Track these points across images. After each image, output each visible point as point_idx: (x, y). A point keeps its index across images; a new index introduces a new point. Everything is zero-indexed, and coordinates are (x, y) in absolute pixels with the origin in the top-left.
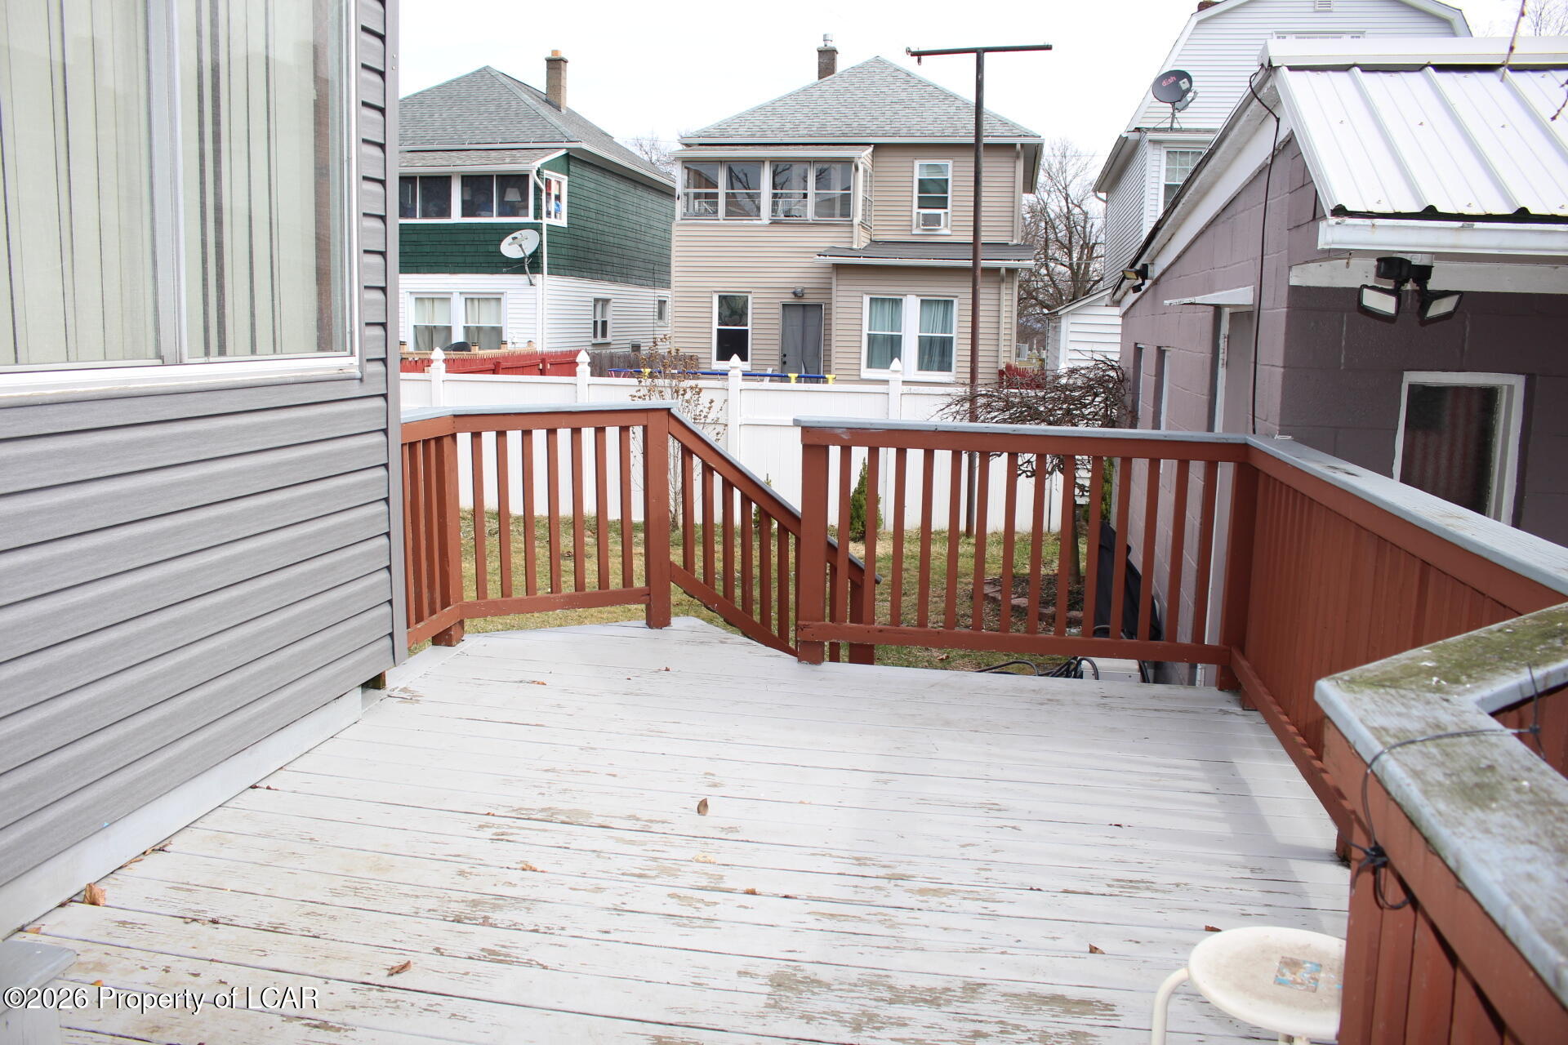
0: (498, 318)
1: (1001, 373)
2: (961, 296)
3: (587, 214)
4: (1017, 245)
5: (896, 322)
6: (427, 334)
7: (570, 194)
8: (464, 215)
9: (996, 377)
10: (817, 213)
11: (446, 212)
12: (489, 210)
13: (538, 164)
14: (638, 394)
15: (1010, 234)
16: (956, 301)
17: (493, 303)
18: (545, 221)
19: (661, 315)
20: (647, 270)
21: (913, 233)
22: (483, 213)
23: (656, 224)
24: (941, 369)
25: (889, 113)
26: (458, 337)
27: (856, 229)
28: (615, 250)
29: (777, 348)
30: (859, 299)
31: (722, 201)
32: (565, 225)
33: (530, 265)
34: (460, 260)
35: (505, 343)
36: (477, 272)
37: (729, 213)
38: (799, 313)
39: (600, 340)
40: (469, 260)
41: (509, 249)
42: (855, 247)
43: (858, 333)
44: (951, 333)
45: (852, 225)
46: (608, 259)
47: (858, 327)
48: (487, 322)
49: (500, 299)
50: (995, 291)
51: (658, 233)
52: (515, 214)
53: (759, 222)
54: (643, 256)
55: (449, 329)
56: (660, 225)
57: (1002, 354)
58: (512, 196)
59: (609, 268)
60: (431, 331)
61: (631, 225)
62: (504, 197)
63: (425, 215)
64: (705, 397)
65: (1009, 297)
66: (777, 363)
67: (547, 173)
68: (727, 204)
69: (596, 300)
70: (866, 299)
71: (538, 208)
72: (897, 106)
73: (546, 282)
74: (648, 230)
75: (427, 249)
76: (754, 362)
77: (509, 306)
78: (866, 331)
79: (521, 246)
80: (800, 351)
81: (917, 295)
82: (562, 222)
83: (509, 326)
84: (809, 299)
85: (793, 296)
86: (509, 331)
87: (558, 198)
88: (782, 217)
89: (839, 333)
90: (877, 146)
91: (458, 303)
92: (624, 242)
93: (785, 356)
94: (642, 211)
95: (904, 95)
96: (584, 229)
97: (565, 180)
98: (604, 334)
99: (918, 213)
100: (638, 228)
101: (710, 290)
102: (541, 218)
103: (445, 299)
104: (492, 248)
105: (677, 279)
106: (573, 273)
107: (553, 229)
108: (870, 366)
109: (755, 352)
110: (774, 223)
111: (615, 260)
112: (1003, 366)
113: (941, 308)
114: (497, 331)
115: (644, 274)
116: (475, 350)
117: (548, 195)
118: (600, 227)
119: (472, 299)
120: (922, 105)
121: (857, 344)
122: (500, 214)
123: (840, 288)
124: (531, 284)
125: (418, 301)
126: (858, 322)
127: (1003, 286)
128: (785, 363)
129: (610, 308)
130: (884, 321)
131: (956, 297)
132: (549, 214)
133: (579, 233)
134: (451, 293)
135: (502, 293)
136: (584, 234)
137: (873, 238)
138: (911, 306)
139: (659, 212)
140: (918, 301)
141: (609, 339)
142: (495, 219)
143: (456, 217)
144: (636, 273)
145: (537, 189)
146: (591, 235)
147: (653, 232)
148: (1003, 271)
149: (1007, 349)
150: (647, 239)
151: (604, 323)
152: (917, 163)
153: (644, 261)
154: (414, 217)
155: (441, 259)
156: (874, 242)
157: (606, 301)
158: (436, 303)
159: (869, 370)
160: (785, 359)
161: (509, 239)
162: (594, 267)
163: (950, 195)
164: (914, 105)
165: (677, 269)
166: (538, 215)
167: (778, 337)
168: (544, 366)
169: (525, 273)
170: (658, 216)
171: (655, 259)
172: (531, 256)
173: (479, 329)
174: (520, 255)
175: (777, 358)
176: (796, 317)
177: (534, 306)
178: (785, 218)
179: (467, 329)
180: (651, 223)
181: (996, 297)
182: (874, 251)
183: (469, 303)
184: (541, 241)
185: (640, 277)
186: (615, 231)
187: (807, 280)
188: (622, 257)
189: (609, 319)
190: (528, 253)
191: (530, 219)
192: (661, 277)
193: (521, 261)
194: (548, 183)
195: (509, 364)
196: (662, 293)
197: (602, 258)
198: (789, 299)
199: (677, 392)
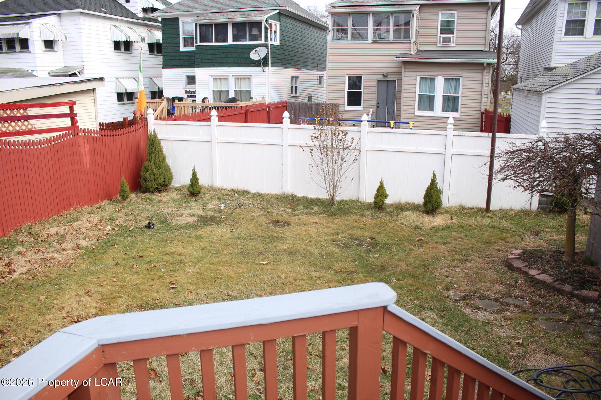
0: (250, 87)
1: (482, 113)
2: (464, 76)
3: (288, 39)
4: (487, 51)
5: (432, 88)
6: (218, 94)
8: (234, 41)
9: (480, 115)
10: (394, 38)
11: (226, 40)
12: (244, 38)
13: (266, 17)
14: (314, 135)
15: (484, 46)
16: (461, 79)
17: (247, 80)
18: (270, 43)
19: (320, 83)
20: (315, 63)
21: (438, 46)
22: (242, 40)
23: (318, 43)
24: (453, 111)
26: (232, 95)
27: (413, 45)
28: (301, 55)
29: (375, 100)
30: (415, 78)
31: (350, 32)
32: (279, 44)
33: (264, 62)
34: (232, 61)
35: (252, 98)
36: (240, 66)
37: (354, 37)
38: (385, 84)
39: (294, 95)
40: (236, 61)
41: (254, 56)
42: (412, 53)
43: (414, 94)
44: (458, 94)
45: (411, 43)
46: (298, 59)
47: (414, 91)
48: (244, 88)
49: (250, 78)
50: (481, 74)
51: (320, 47)
52: (256, 40)
53: (367, 42)
54: (313, 57)
55: (228, 92)
56: (320, 43)
57: (483, 104)
58: (255, 31)
59: (298, 63)
60: (220, 92)
61: (308, 44)
62: (251, 32)
63: (217, 41)
64: (349, 137)
65: (487, 77)
66: (375, 107)
67: (270, 21)
68: (352, 33)
69: (293, 77)
70: (418, 78)
73: (271, 71)
74: (315, 46)
75: (218, 56)
76: (364, 106)
77: (254, 81)
78: (418, 93)
79: (259, 54)
80: (385, 102)
81: (443, 76)
82: (277, 43)
83: (254, 90)
84: (390, 78)
85: (382, 76)
86: (254, 92)
88: (378, 39)
89: (405, 94)
90: (421, 5)
91: (232, 80)
92: (304, 51)
93: (378, 103)
94: (313, 37)
96: (287, 46)
98: (296, 92)
99: (440, 37)
100: (311, 45)
101: (344, 73)
102: (268, 41)
103: (226, 78)
104: (246, 55)
105: (329, 69)
106: (282, 65)
107: (274, 46)
108: (419, 109)
109: (364, 102)
110: (374, 42)
111: (301, 59)
112: (483, 110)
113: (454, 82)
114: (249, 92)
115: (313, 65)
116: (238, 102)
118: (294, 45)
119: (238, 78)
121: (413, 99)
122: (250, 40)
123: (406, 73)
124: (264, 71)
125: (215, 80)
126: (414, 89)
127: (485, 72)
128: (378, 107)
129: (299, 81)
130: (426, 87)
131: (462, 77)
132: (271, 39)
133: (285, 47)
134: (229, 76)
135: (251, 76)
136: (287, 48)
137: (419, 48)
138: (440, 81)
139: (320, 38)
140: (443, 79)
141: (298, 94)
142: (247, 42)
143: (230, 41)
144: (310, 64)
146: (290, 49)
147: (317, 46)
148: (485, 64)
149: (486, 102)
150: (315, 49)
151: (296, 87)
152: (440, 13)
153: (314, 59)
154: (212, 42)
155: (224, 61)
156: (419, 51)
157: (297, 78)
158: (223, 80)
159: (419, 111)
160: (379, 105)
161: (253, 51)
162: (292, 63)
163: (455, 28)
165: (330, 64)
166: (266, 40)
167: (376, 95)
168: (269, 109)
169: (261, 66)
170: (319, 39)
171: (318, 58)
172: (263, 59)
173: (241, 91)
174: (259, 58)
175: (375, 104)
176: (384, 86)
177: (265, 81)
178: (380, 39)
179: (236, 92)
180: (316, 42)
181: (481, 77)
182: (421, 55)
183: (236, 80)
184: (268, 52)
185: (311, 66)
186: (301, 46)
187: (390, 69)
188: (303, 58)
189: (298, 85)
190: (262, 58)
191: (263, 42)
192: (321, 66)
193: (259, 61)
195: (253, 110)
196: (321, 73)
197: (295, 58)
198: (380, 77)
199: (335, 134)
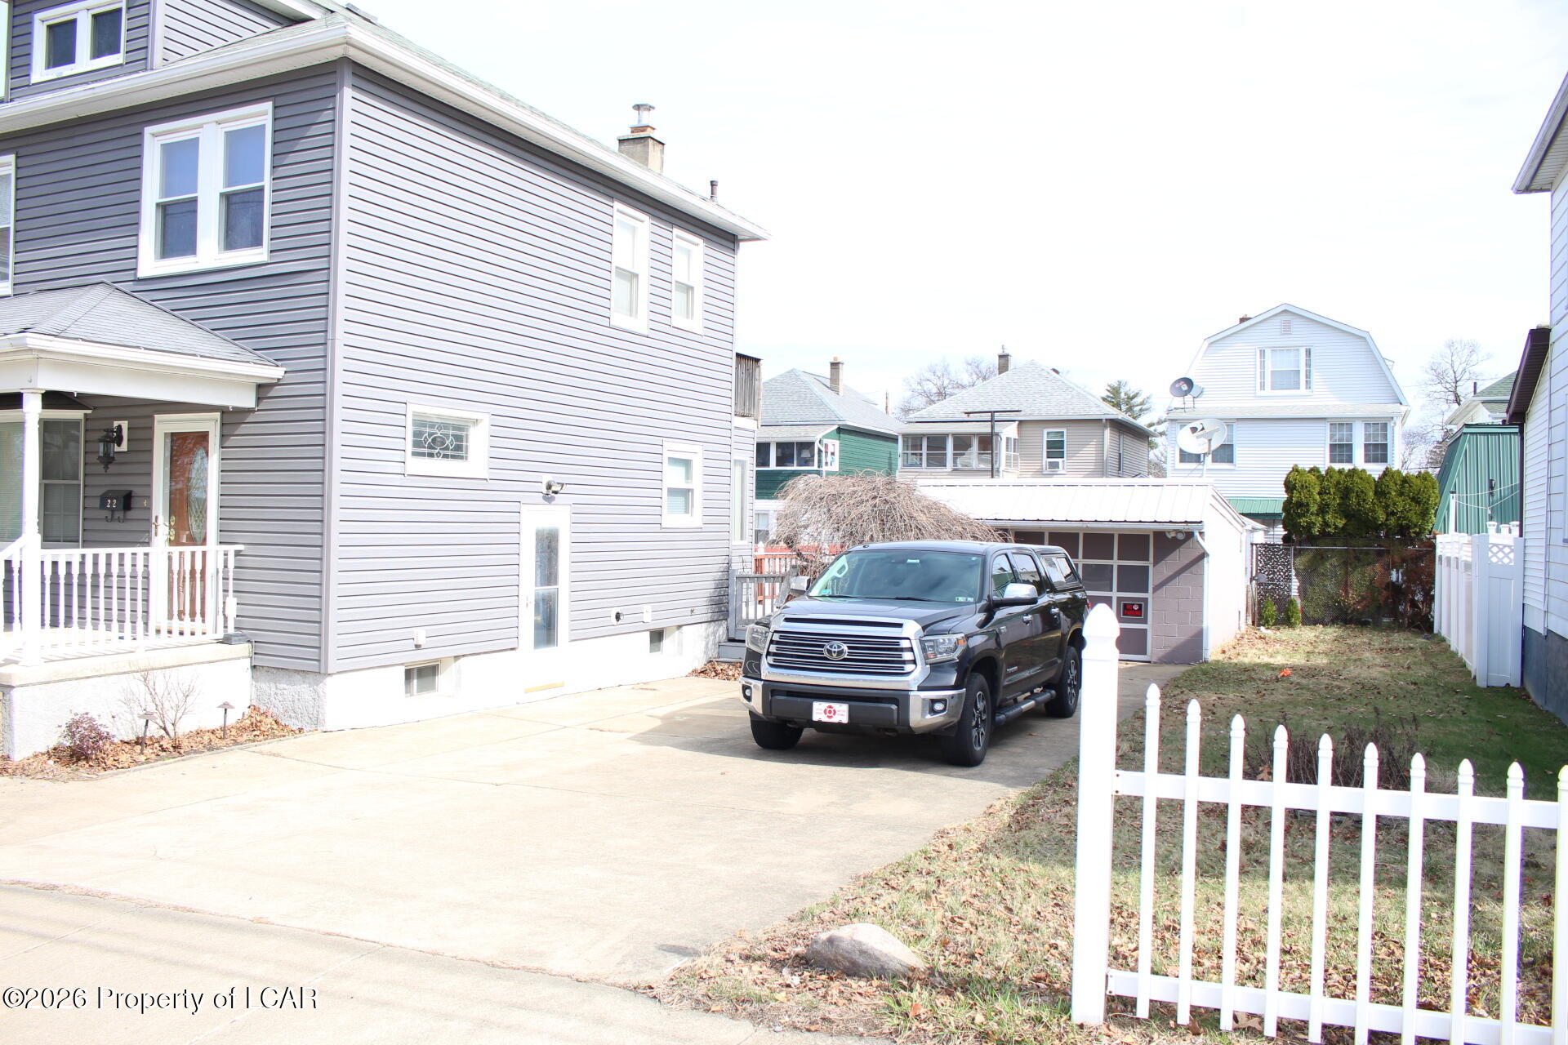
7: (841, 451)
8: (777, 465)
10: (978, 465)
11: (767, 464)
12: (791, 462)
13: (819, 436)
18: (824, 469)
22: (788, 464)
25: (1031, 400)
27: (1001, 473)
31: (924, 458)
32: (838, 470)
37: (928, 464)
45: (999, 471)
52: (807, 465)
53: (946, 470)
58: (806, 454)
62: (800, 454)
67: (825, 441)
68: (928, 459)
71: (820, 461)
72: (1037, 396)
82: (835, 468)
87: (833, 454)
88: (959, 467)
90: (1021, 422)
95: (1042, 388)
97: (837, 443)
99: (1046, 461)
102: (822, 467)
107: (830, 473)
110: (954, 470)
117: (826, 452)
120: (1052, 395)
122: (799, 465)
132: (827, 463)
142: (795, 468)
143: (773, 466)
145: (820, 451)
152: (1045, 431)
155: (764, 491)
163: (1065, 450)
164: (1047, 394)
166: (820, 465)
178: (961, 468)
191: (815, 467)
194: (826, 446)
